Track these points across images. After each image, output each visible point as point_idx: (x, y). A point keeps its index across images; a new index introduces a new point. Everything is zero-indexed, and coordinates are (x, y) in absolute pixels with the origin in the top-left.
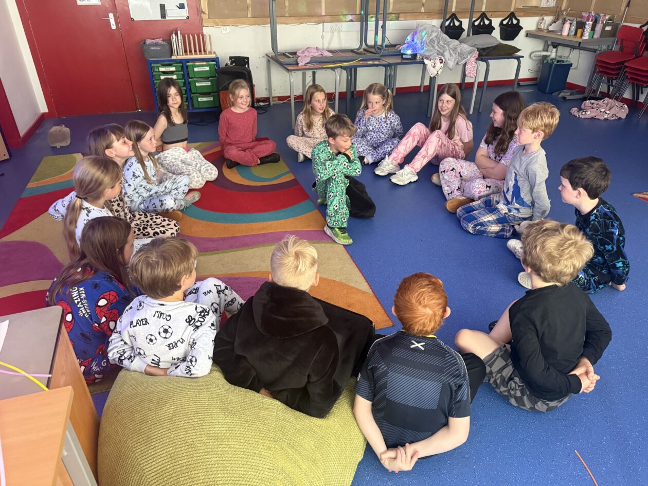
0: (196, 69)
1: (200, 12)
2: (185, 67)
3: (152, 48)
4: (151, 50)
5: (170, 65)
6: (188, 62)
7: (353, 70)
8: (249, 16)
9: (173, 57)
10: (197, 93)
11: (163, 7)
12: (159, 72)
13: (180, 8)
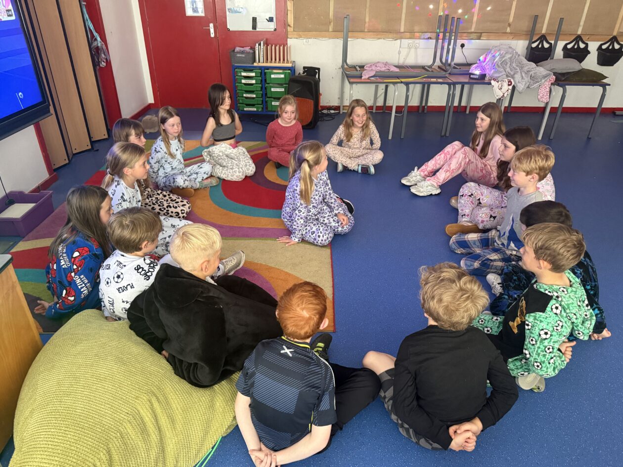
0: (273, 76)
1: (286, 25)
2: (263, 73)
3: (238, 55)
4: (237, 57)
5: (251, 71)
6: (268, 69)
7: (426, 86)
8: (331, 29)
9: (255, 64)
10: (271, 98)
11: (254, 20)
12: (241, 76)
13: (269, 21)
